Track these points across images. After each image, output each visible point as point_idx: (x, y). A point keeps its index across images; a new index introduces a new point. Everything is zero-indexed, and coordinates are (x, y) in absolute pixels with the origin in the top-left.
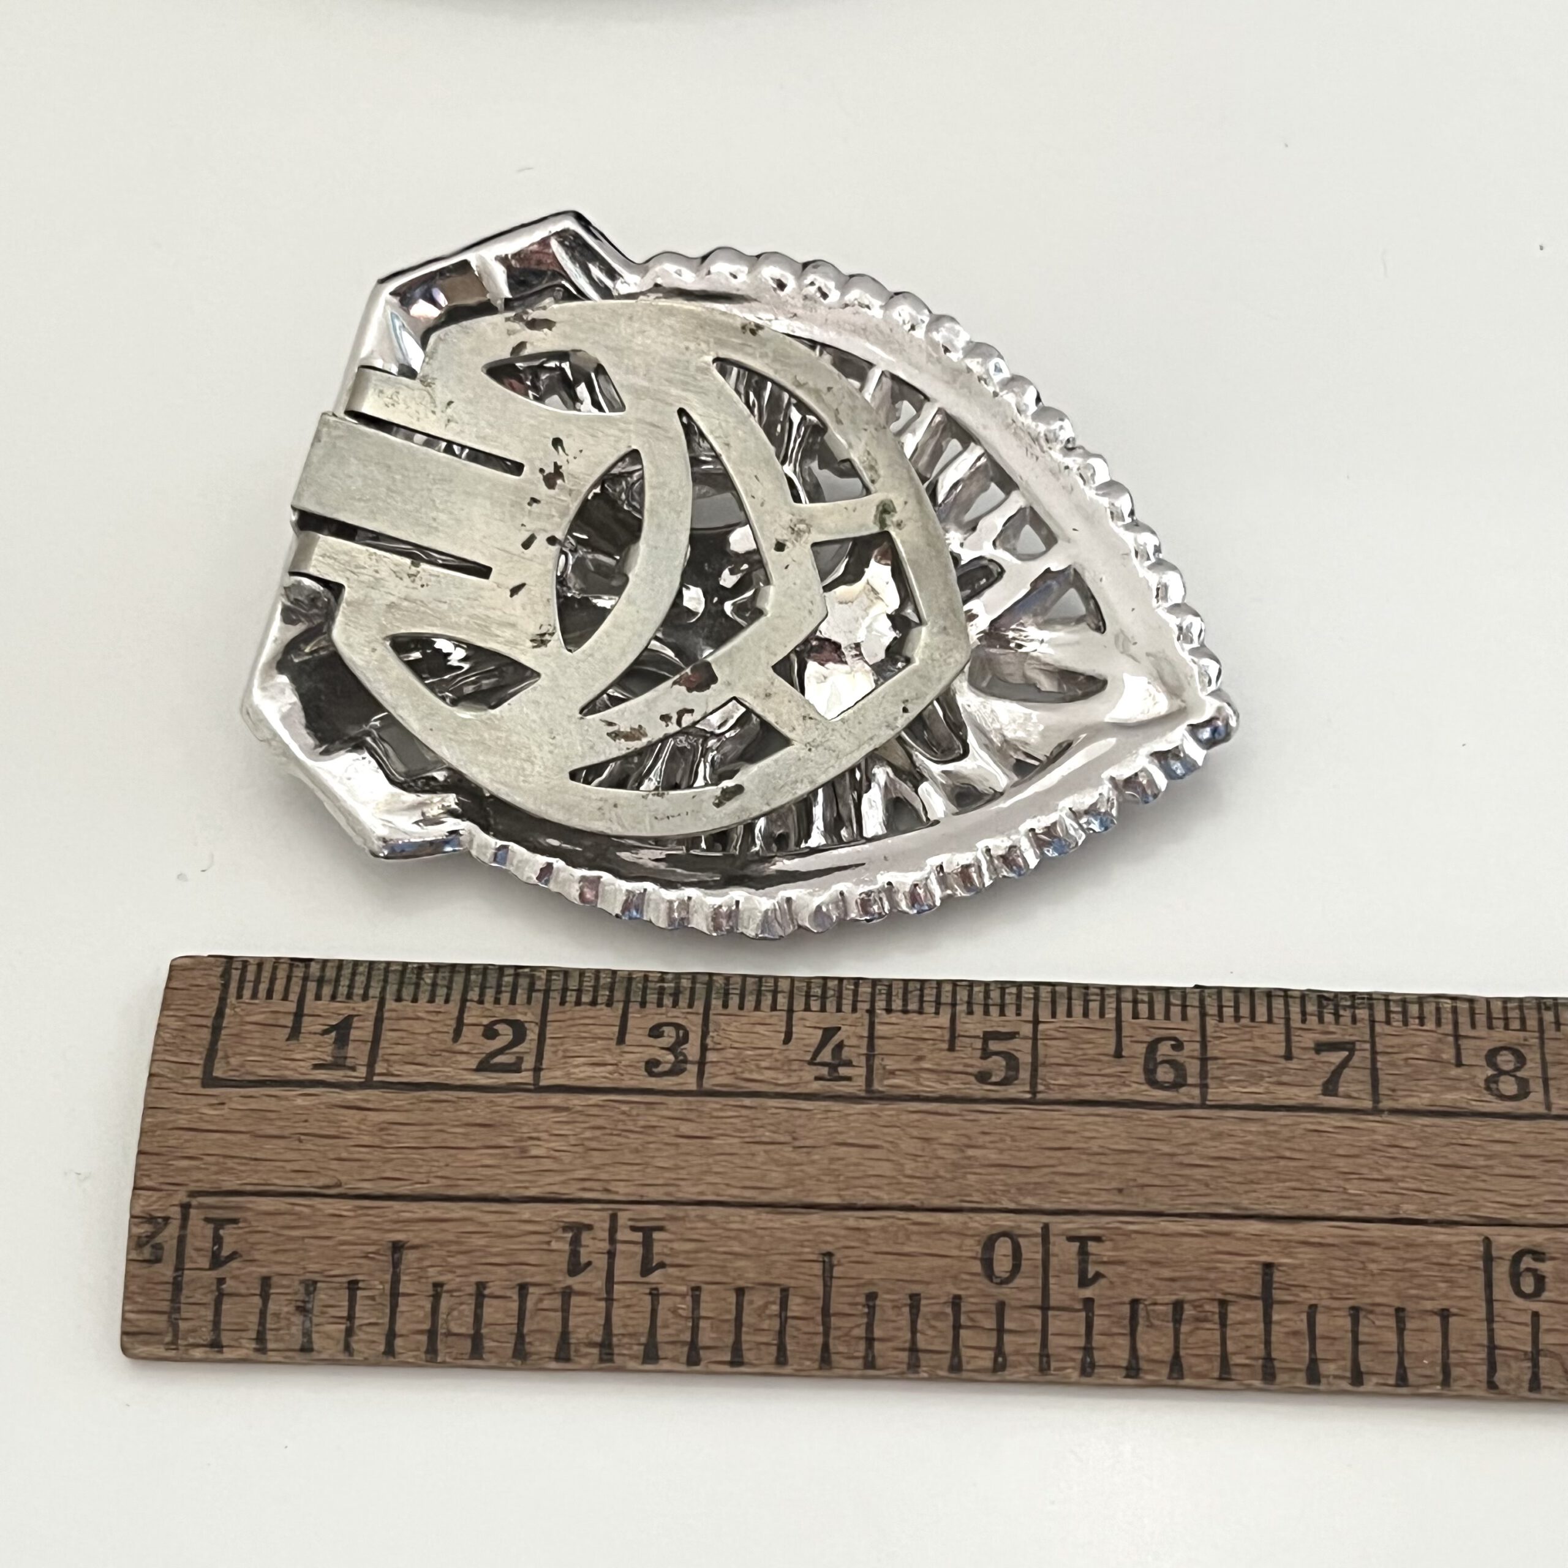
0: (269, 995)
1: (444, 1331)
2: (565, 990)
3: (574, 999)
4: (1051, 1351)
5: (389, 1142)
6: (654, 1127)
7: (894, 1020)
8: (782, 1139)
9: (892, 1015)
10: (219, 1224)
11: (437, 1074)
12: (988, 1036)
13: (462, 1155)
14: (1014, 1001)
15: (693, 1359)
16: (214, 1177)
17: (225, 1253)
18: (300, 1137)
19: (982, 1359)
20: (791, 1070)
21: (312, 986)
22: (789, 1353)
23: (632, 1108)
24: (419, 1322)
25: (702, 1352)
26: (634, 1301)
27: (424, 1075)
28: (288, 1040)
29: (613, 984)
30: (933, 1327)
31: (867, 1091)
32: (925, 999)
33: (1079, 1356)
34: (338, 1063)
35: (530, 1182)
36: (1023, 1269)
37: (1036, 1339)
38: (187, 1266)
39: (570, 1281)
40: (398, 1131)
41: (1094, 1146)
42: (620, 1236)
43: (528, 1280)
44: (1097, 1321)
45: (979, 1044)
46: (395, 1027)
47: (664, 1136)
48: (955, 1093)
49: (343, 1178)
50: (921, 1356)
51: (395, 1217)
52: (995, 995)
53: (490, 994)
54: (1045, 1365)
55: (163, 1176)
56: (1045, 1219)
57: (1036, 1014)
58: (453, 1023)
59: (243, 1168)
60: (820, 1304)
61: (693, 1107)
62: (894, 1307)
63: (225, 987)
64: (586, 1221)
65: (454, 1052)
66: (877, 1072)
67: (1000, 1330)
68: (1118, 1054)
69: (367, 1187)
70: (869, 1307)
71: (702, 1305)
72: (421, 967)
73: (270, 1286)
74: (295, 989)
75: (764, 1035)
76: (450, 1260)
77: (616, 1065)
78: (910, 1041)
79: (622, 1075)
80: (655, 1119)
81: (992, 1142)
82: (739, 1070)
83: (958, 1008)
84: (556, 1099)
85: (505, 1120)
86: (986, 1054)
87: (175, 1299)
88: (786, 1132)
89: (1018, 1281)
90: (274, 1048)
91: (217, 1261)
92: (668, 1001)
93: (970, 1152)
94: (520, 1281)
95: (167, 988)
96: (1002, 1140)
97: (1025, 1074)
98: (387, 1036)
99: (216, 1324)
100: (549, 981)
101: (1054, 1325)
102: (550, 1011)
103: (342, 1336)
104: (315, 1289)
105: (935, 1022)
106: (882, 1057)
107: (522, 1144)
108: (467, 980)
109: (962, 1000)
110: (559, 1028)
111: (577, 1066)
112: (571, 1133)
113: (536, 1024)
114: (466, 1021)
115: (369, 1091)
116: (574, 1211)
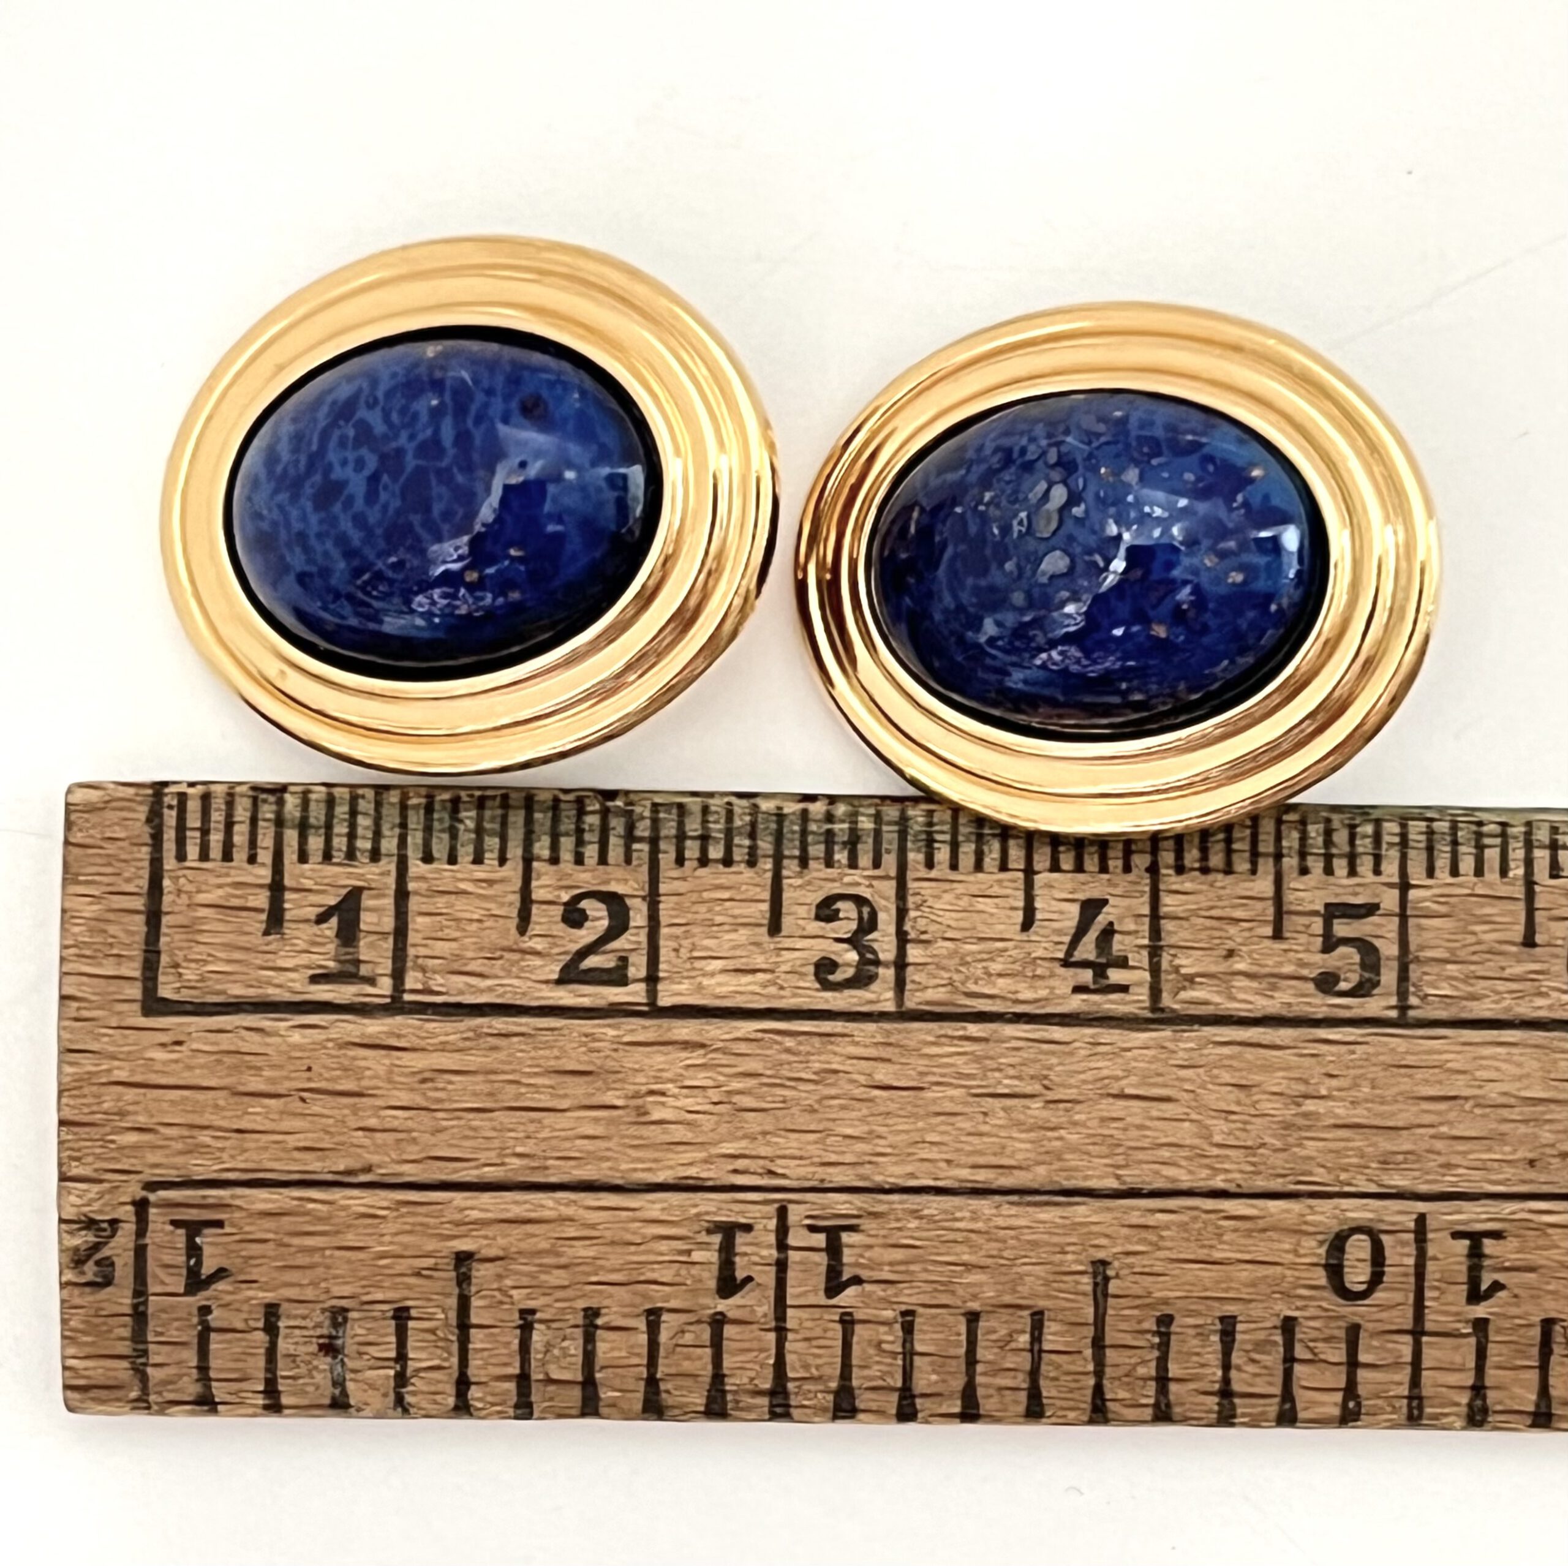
0: (227, 856)
1: (541, 1377)
2: (681, 837)
3: (697, 854)
4: (1424, 1393)
5: (439, 1101)
6: (836, 1072)
7: (1188, 886)
8: (1029, 1090)
9: (1185, 876)
10: (193, 1228)
11: (501, 990)
12: (1333, 912)
13: (548, 1118)
14: (1370, 850)
15: (906, 1413)
16: (179, 1160)
17: (207, 1269)
18: (303, 1094)
19: (1323, 1404)
20: (1034, 976)
21: (291, 836)
22: (1045, 1401)
23: (800, 1043)
24: (506, 1365)
25: (918, 1401)
26: (818, 1332)
27: (482, 991)
28: (266, 933)
29: (754, 820)
30: (1253, 1361)
31: (1153, 1010)
32: (1235, 847)
33: (1464, 1398)
34: (348, 973)
35: (655, 1161)
36: (1385, 1279)
37: (1404, 1375)
38: (153, 1288)
39: (722, 1305)
40: (450, 1082)
41: (1492, 1092)
42: (792, 1241)
43: (659, 1305)
44: (1492, 1349)
45: (1318, 925)
46: (427, 909)
47: (850, 1087)
48: (1284, 1012)
49: (375, 1159)
50: (1237, 1401)
51: (458, 1217)
52: (1343, 835)
53: (567, 844)
54: (1416, 1412)
55: (98, 1157)
56: (1421, 1207)
57: (1403, 872)
58: (516, 898)
59: (220, 1144)
60: (1090, 1332)
61: (892, 1040)
62: (1199, 1334)
63: (157, 839)
64: (743, 1221)
65: (524, 952)
66: (1168, 981)
67: (1353, 1364)
68: (1529, 941)
69: (412, 1172)
70: (1158, 1333)
71: (917, 1336)
73: (278, 1318)
74: (266, 840)
75: (992, 915)
76: (543, 1277)
77: (772, 971)
78: (1214, 923)
79: (782, 988)
80: (838, 1059)
81: (1340, 1090)
82: (956, 977)
83: (1285, 860)
84: (685, 1029)
85: (610, 1064)
86: (1330, 944)
87: (139, 1334)
88: (1032, 1077)
89: (1380, 1296)
90: (247, 949)
91: (196, 1282)
92: (841, 856)
93: (1310, 1106)
94: (648, 1306)
95: (67, 843)
96: (1355, 1086)
97: (1389, 977)
98: (418, 924)
99: (203, 1368)
100: (655, 822)
101: (1430, 1355)
102: (662, 876)
103: (392, 1383)
104: (346, 1320)
105: (1251, 889)
106: (1172, 951)
107: (639, 1102)
108: (529, 821)
109: (1290, 848)
110: (678, 907)
111: (712, 974)
112: (710, 1083)
113: (644, 898)
114: (534, 897)
115: (399, 1019)
116: (724, 1206)
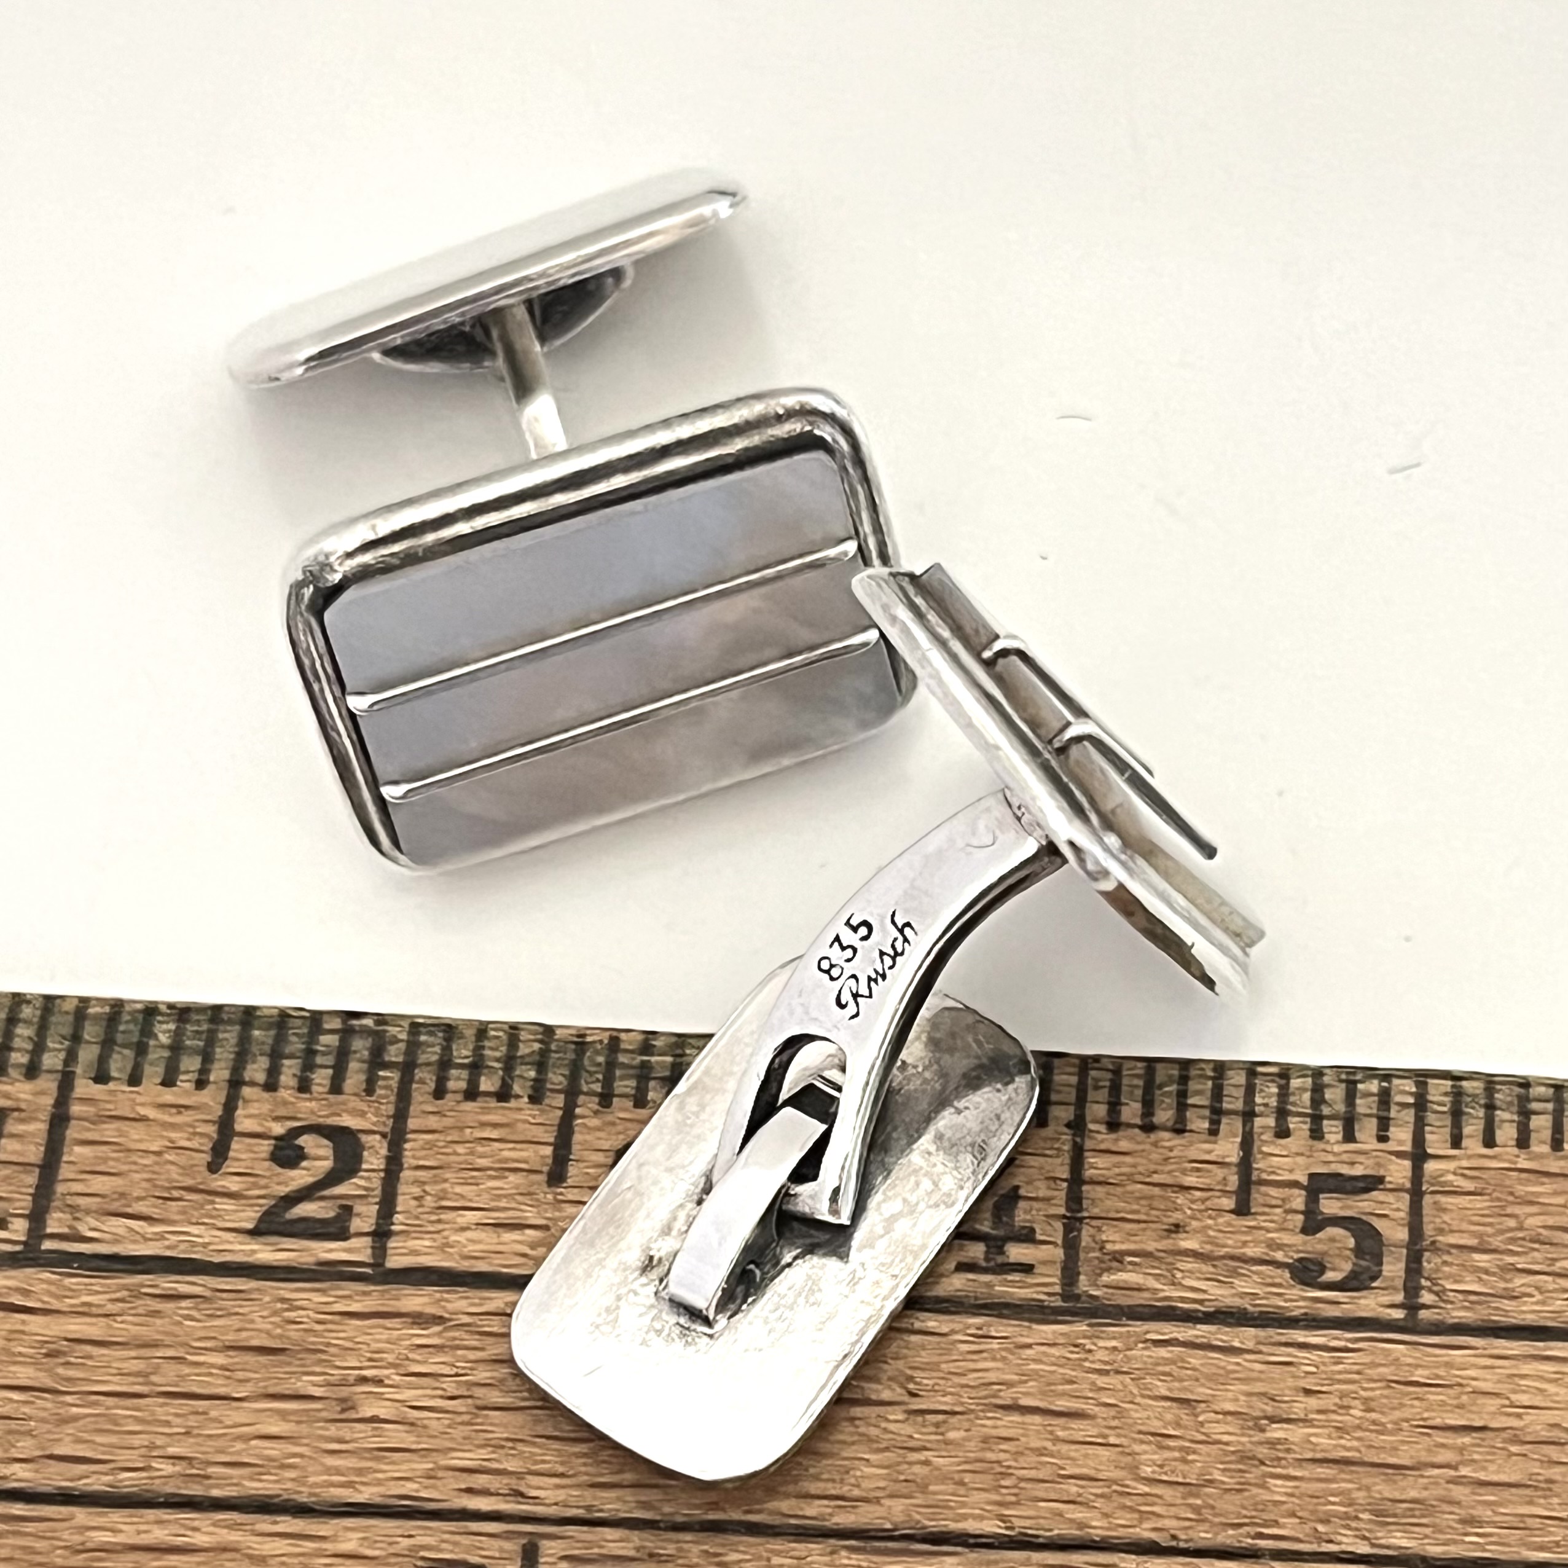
2: (445, 1064)
3: (463, 1085)
5: (69, 1380)
7: (1124, 1145)
9: (1121, 1133)
11: (174, 1239)
12: (1318, 1184)
13: (216, 1410)
14: (1375, 1111)
27: (145, 1239)
29: (544, 1053)
31: (1065, 1297)
32: (1190, 1101)
35: (360, 1472)
40: (90, 1357)
41: (1536, 1424)
45: (1298, 1200)
46: (90, 1136)
48: (1246, 1303)
51: (77, 1538)
52: (1335, 1095)
53: (289, 1070)
57: (1419, 1140)
58: (212, 1130)
64: (475, 1560)
65: (212, 1193)
66: (1088, 1256)
69: (19, 1475)
72: (150, 1011)
77: (545, 1227)
78: (1157, 1191)
81: (1322, 1411)
83: (1258, 1122)
84: (416, 1299)
85: (311, 1341)
86: (1313, 1223)
93: (1277, 1432)
96: (1344, 1408)
97: (1394, 1268)
98: (75, 1154)
100: (413, 1046)
102: (413, 1109)
105: (1209, 1152)
106: (1094, 1223)
107: (344, 1392)
108: (244, 1041)
109: (1266, 1105)
110: (430, 1145)
111: (464, 1229)
112: (447, 1370)
113: (384, 1135)
114: (238, 1127)
115: (29, 1271)
116: (446, 1536)
